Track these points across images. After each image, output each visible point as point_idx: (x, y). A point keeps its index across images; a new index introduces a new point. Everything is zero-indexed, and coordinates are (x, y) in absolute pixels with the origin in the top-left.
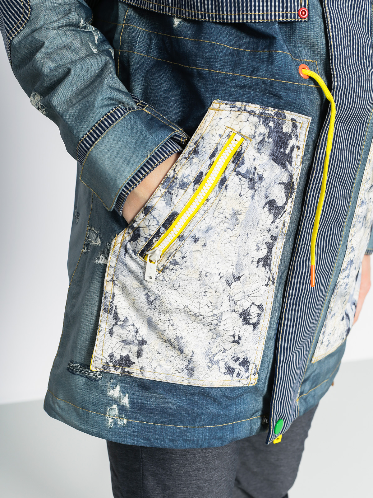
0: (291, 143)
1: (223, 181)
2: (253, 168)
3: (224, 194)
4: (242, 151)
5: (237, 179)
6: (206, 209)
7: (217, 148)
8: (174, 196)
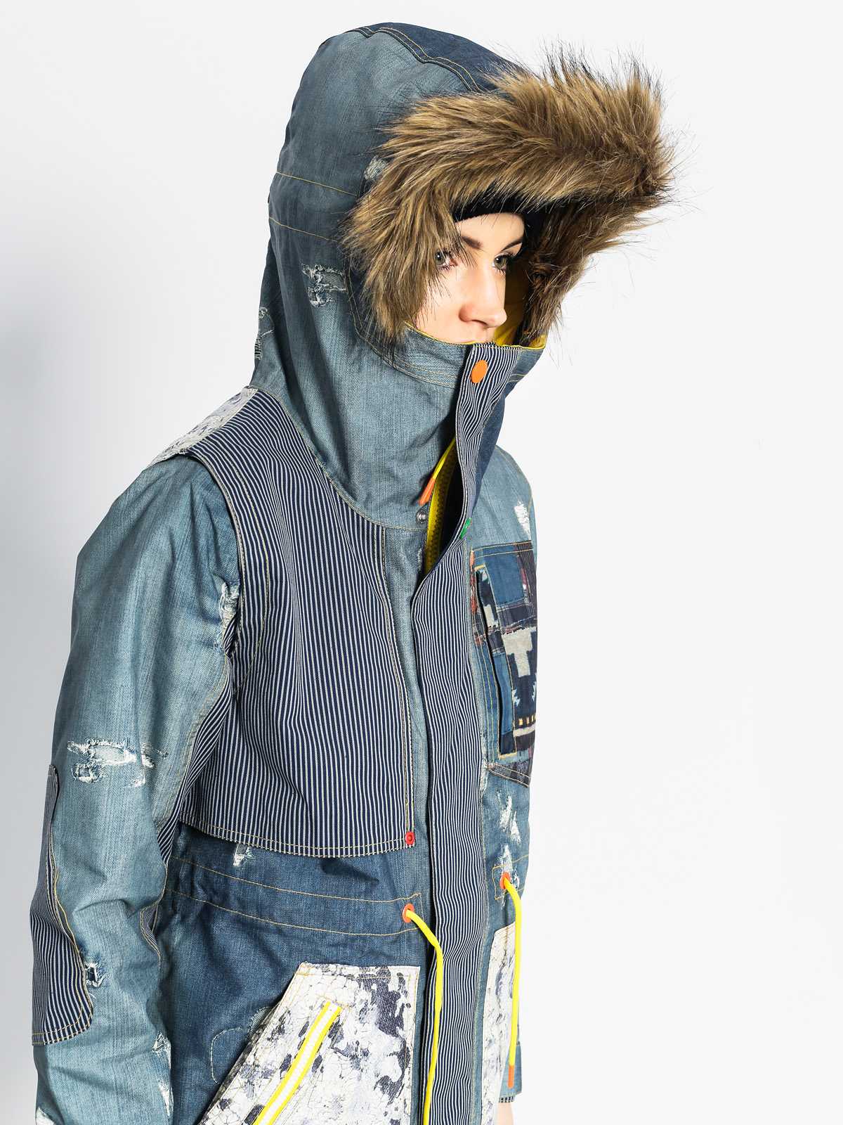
0: (399, 1003)
1: (318, 1062)
2: (354, 1043)
3: (320, 1078)
4: (340, 1023)
5: (335, 1057)
6: (298, 1098)
7: (308, 1022)
8: (256, 1087)
